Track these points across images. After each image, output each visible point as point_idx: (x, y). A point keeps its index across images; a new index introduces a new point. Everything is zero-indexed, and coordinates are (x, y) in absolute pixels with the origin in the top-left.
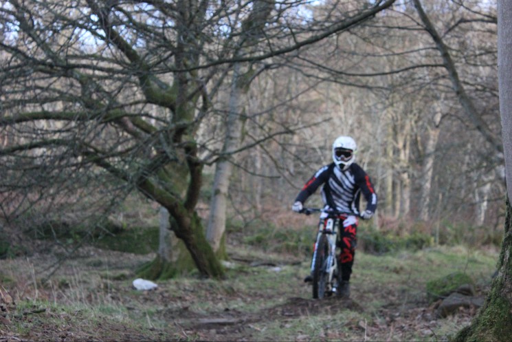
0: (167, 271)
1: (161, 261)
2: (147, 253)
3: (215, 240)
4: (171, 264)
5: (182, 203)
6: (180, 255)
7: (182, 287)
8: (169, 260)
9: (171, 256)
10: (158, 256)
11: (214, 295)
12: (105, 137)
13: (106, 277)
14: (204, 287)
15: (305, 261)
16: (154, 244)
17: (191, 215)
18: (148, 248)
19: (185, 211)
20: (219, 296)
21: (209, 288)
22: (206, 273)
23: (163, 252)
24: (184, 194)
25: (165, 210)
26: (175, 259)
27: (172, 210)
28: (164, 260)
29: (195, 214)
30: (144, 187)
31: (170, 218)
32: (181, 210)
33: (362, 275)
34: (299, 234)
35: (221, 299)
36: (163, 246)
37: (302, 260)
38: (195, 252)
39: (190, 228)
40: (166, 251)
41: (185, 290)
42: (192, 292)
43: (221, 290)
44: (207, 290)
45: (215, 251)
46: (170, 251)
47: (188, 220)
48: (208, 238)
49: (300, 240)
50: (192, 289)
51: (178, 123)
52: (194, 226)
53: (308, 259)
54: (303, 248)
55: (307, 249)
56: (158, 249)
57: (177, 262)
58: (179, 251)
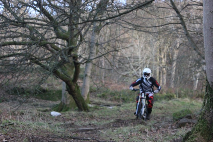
0: (65, 108)
1: (63, 104)
2: (57, 100)
3: (85, 95)
4: (66, 105)
5: (72, 80)
6: (70, 102)
7: (71, 115)
8: (66, 104)
9: (67, 102)
10: (61, 102)
11: (85, 118)
12: (40, 52)
13: (39, 110)
14: (80, 115)
15: (122, 104)
16: (60, 97)
17: (75, 85)
18: (57, 98)
19: (73, 83)
20: (87, 119)
21: (82, 115)
22: (81, 109)
23: (63, 100)
24: (72, 76)
25: (64, 83)
26: (68, 103)
28: (64, 103)
29: (77, 84)
30: (56, 73)
31: (66, 86)
32: (71, 83)
34: (120, 93)
35: (87, 120)
36: (63, 98)
37: (121, 104)
38: (76, 100)
39: (74, 90)
40: (65, 100)
41: (72, 116)
42: (75, 117)
43: (88, 116)
44: (81, 116)
45: (85, 100)
46: (66, 100)
47: (74, 87)
48: (82, 94)
49: (120, 96)
50: (75, 116)
51: (70, 47)
52: (76, 89)
53: (124, 103)
54: (122, 99)
55: (123, 99)
56: (61, 99)
57: (69, 104)
58: (70, 100)
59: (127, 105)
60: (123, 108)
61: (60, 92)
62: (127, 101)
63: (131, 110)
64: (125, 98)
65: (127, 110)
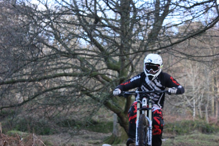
0: (116, 141)
2: (108, 133)
4: (118, 138)
5: (123, 112)
6: (122, 134)
8: (117, 136)
9: (118, 134)
10: (113, 134)
12: (90, 83)
13: (91, 143)
15: (176, 136)
16: (111, 129)
18: (109, 131)
19: (124, 115)
23: (115, 133)
25: (115, 115)
26: (120, 135)
27: (119, 114)
28: (115, 136)
30: (107, 105)
31: (118, 118)
32: (122, 114)
33: (201, 143)
34: (174, 125)
36: (115, 130)
37: (174, 136)
40: (116, 132)
46: (118, 132)
49: (174, 128)
51: (121, 78)
53: (177, 136)
54: (175, 131)
55: (177, 131)
56: (112, 131)
57: (121, 137)
58: (121, 132)
59: (181, 137)
60: (176, 141)
61: (111, 124)
62: (181, 133)
63: (186, 143)
64: (179, 130)
65: (181, 142)
